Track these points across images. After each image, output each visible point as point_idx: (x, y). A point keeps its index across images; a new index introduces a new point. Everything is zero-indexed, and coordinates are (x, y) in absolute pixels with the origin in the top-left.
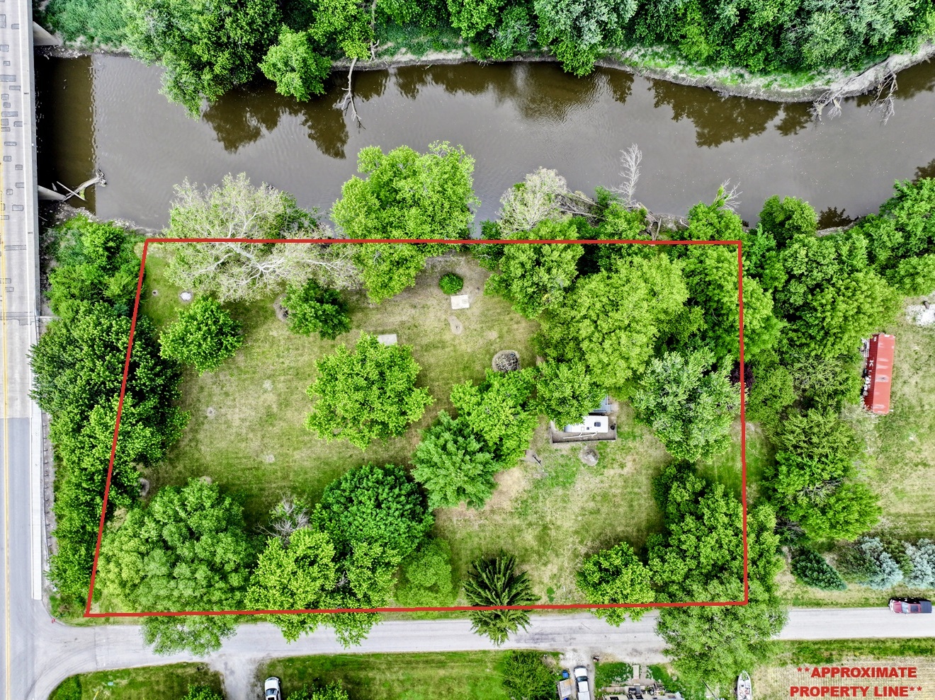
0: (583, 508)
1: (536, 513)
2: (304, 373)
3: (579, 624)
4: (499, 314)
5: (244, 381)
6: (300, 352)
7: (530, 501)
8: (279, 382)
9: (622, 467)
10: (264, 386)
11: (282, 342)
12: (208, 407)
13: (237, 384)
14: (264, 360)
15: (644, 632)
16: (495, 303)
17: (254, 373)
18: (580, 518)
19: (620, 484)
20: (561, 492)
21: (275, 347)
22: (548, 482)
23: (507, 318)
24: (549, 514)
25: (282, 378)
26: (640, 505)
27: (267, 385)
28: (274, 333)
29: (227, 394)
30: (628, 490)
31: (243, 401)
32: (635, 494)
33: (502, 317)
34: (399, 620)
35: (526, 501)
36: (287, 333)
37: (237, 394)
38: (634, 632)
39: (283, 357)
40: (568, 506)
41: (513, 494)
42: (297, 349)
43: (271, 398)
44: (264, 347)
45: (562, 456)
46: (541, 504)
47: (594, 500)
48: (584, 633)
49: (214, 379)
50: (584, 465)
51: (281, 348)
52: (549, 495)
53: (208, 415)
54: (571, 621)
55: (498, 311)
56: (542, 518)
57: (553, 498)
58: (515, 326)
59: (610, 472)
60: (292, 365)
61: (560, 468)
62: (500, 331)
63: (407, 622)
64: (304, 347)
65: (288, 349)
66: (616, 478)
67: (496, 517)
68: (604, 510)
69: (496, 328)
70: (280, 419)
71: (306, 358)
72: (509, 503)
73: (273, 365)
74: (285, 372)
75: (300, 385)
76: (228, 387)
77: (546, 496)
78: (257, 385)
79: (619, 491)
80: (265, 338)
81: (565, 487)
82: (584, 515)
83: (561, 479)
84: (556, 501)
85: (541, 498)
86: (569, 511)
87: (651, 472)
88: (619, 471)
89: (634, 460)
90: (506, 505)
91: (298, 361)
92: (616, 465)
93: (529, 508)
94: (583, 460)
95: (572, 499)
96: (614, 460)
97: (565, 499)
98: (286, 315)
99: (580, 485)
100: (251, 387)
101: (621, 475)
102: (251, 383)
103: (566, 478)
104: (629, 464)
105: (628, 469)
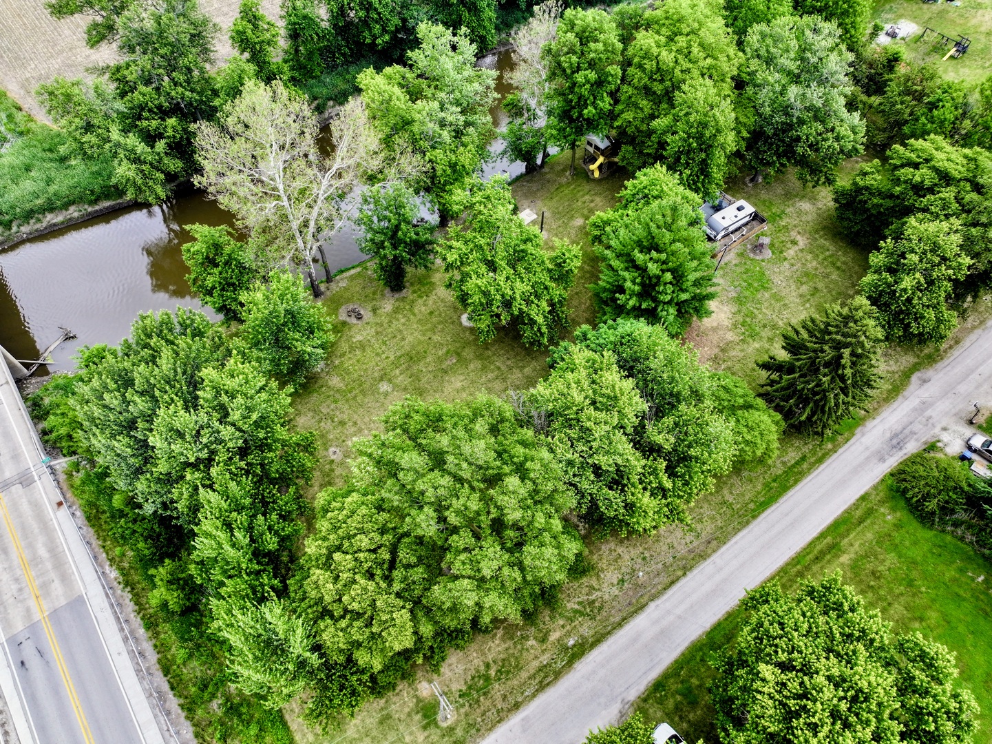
0: (801, 296)
1: (764, 326)
2: (418, 353)
3: (917, 401)
4: (569, 205)
5: (355, 398)
6: (399, 337)
7: (748, 320)
8: (396, 377)
9: (796, 244)
10: (381, 390)
11: (373, 341)
12: (327, 450)
13: (347, 406)
14: (364, 367)
15: (981, 365)
16: (558, 201)
17: (361, 385)
19: (809, 257)
20: (767, 295)
21: (368, 350)
22: (747, 293)
23: (580, 203)
24: (776, 319)
25: (397, 372)
26: (844, 263)
27: (384, 387)
28: (359, 338)
29: (342, 423)
30: (821, 257)
31: (367, 419)
32: (830, 256)
33: (575, 206)
34: (739, 530)
35: (744, 321)
36: (373, 330)
37: (356, 416)
38: (972, 371)
39: (383, 353)
40: (787, 302)
41: (727, 323)
42: (395, 337)
43: (397, 397)
44: (355, 355)
45: (736, 265)
46: (760, 316)
47: (802, 284)
48: (932, 405)
49: (317, 417)
50: (763, 261)
51: (376, 346)
52: (759, 303)
53: (333, 457)
54: (907, 403)
55: (566, 204)
56: (774, 327)
57: (766, 304)
58: (592, 205)
59: (791, 253)
60: (399, 354)
61: (745, 276)
62: (582, 215)
63: (751, 526)
64: (400, 331)
65: (384, 343)
66: (800, 255)
67: (732, 353)
68: (820, 285)
69: (576, 215)
71: (410, 338)
72: (731, 333)
73: (377, 365)
74: (396, 364)
75: (421, 366)
76: (339, 416)
77: (758, 306)
78: (373, 394)
79: (814, 263)
80: (351, 347)
81: (766, 289)
82: (808, 300)
83: (756, 285)
84: (771, 304)
85: (755, 311)
86: (792, 305)
87: (822, 233)
88: (796, 248)
89: (799, 233)
90: (730, 336)
91: (402, 347)
92: (789, 245)
93: (753, 326)
94: (757, 258)
95: (783, 294)
96: (783, 242)
97: (777, 298)
98: (359, 317)
99: (777, 280)
100: (366, 400)
101: (802, 250)
102: (365, 396)
103: (759, 281)
104: (799, 238)
105: (802, 242)
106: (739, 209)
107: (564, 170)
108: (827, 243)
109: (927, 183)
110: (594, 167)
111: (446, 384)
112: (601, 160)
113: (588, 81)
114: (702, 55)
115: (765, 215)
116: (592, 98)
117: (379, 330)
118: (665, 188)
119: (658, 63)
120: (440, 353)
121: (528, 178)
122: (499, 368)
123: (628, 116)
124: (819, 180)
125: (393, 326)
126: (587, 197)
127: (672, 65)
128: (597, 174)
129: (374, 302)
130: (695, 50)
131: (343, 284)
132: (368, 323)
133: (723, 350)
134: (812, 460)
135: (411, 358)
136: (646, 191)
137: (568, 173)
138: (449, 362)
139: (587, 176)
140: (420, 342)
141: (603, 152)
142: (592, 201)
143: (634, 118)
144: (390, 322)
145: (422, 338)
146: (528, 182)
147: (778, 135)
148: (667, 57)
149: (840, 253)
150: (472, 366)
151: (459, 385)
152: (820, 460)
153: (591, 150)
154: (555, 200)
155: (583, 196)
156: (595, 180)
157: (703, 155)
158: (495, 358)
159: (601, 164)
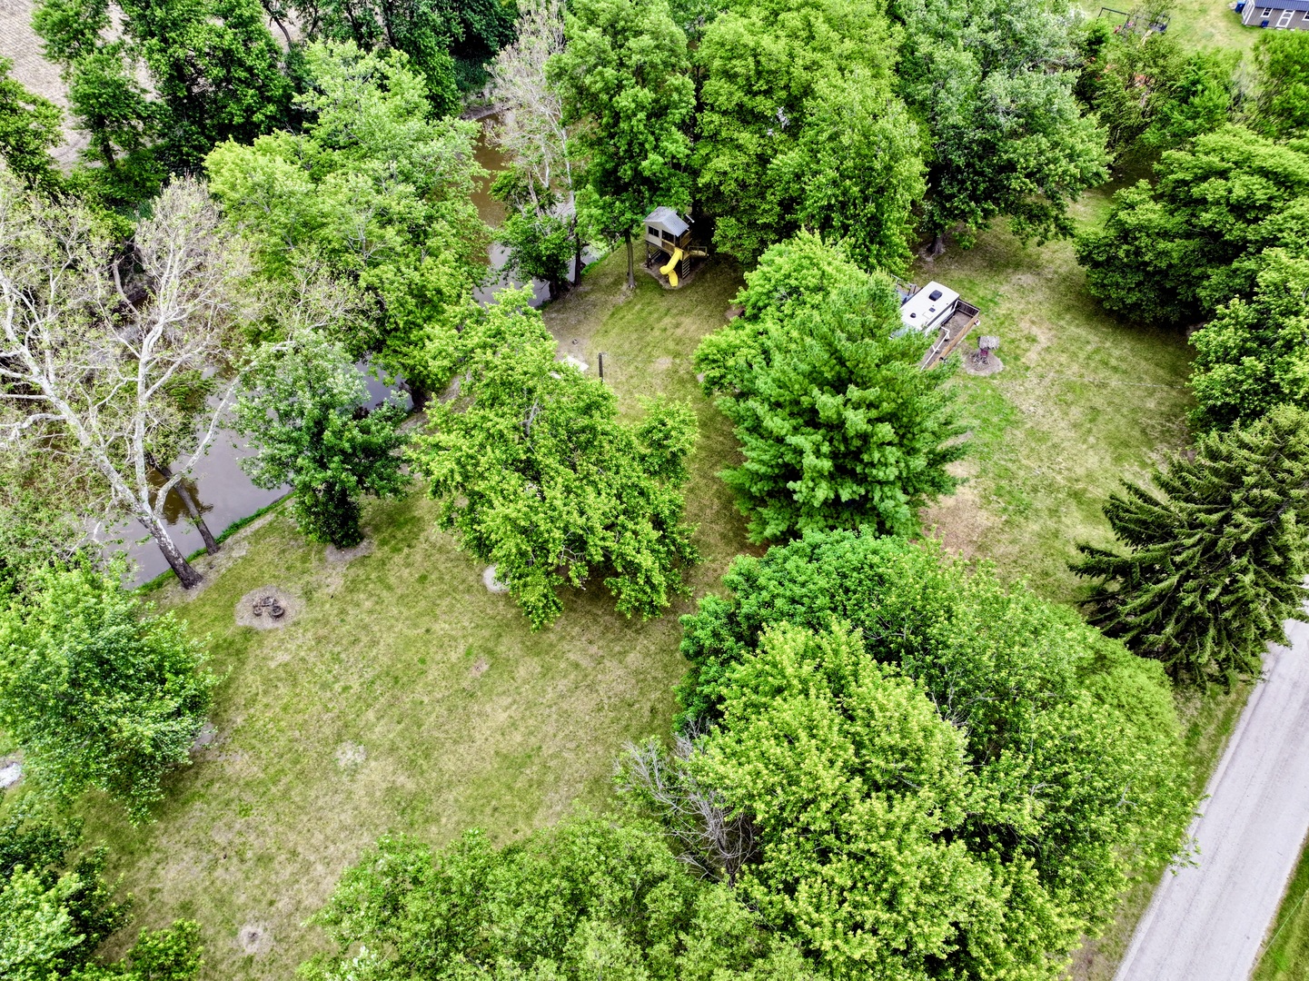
0: (1075, 426)
1: (1035, 490)
2: (408, 666)
4: (640, 338)
5: (285, 794)
6: (365, 640)
7: (1004, 483)
8: (370, 727)
9: (1034, 340)
10: (342, 764)
11: (312, 659)
12: (234, 934)
13: (271, 817)
14: (299, 718)
16: (619, 335)
17: (296, 762)
18: (1092, 440)
19: (1063, 359)
20: (1020, 434)
21: (303, 679)
22: (986, 437)
23: (657, 333)
24: (1050, 474)
25: (371, 715)
26: (1121, 359)
27: (348, 755)
28: (283, 657)
29: (264, 860)
30: (1082, 355)
31: (318, 838)
32: (1095, 352)
33: (649, 338)
34: (1138, 918)
35: (999, 488)
36: (309, 635)
37: (292, 836)
39: (337, 679)
40: (1056, 440)
41: (971, 496)
42: (356, 641)
43: (378, 772)
44: (278, 697)
46: (1022, 473)
47: (1068, 405)
49: (206, 858)
50: (993, 377)
51: (319, 669)
52: (1012, 451)
53: (250, 950)
55: (634, 336)
56: (1051, 488)
57: (1024, 451)
58: (679, 332)
59: (1032, 357)
60: (369, 675)
61: (972, 408)
62: (667, 351)
63: (1156, 903)
64: (365, 627)
65: (336, 658)
66: (1048, 357)
67: (999, 550)
68: (1099, 402)
69: (655, 353)
70: (439, 790)
71: (389, 638)
72: (984, 514)
73: (327, 710)
74: (365, 700)
75: (419, 692)
76: (255, 845)
77: (1012, 456)
78: (325, 776)
79: (1075, 367)
80: (267, 681)
81: (1015, 424)
82: (1090, 431)
83: (995, 420)
84: (1032, 450)
85: (1010, 465)
86: (1066, 444)
87: (1068, 317)
88: (1036, 348)
89: (1033, 322)
90: (984, 519)
91: (375, 659)
92: (1024, 344)
93: (1016, 493)
94: (982, 374)
95: (1045, 428)
96: (1013, 341)
97: (1037, 436)
98: (278, 614)
99: (1026, 404)
100: (313, 794)
101: (1048, 349)
102: (307, 784)
103: (998, 412)
104: (1035, 330)
105: (1043, 337)
106: (933, 297)
107: (617, 283)
108: (1083, 332)
109: (1260, 196)
110: (667, 269)
111: (476, 721)
112: (677, 255)
113: (640, 106)
114: (835, 36)
115: (971, 301)
116: (651, 138)
117: (321, 632)
118: (829, 269)
119: (758, 63)
120: (454, 657)
121: (557, 305)
122: (577, 666)
123: (722, 162)
124: (1046, 231)
125: (349, 619)
126: (667, 321)
127: (784, 58)
128: (674, 281)
129: (307, 578)
130: (821, 28)
131: (238, 553)
132: (296, 624)
133: (981, 548)
134: (1212, 729)
135: (396, 679)
136: (793, 283)
137: (624, 287)
138: (475, 673)
139: (659, 285)
140: (409, 643)
141: (678, 241)
142: (677, 326)
143: (732, 166)
144: (343, 611)
145: (412, 633)
146: (558, 311)
147: (973, 165)
148: (774, 45)
149: (1108, 344)
150: (522, 672)
151: (502, 717)
152: (1226, 727)
153: (658, 241)
154: (613, 333)
155: (660, 319)
156: (672, 291)
157: (871, 207)
158: (565, 646)
159: (679, 263)
